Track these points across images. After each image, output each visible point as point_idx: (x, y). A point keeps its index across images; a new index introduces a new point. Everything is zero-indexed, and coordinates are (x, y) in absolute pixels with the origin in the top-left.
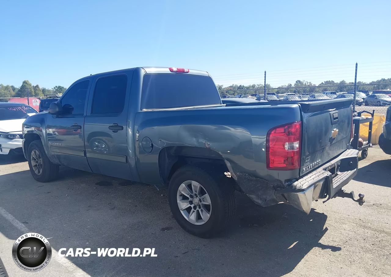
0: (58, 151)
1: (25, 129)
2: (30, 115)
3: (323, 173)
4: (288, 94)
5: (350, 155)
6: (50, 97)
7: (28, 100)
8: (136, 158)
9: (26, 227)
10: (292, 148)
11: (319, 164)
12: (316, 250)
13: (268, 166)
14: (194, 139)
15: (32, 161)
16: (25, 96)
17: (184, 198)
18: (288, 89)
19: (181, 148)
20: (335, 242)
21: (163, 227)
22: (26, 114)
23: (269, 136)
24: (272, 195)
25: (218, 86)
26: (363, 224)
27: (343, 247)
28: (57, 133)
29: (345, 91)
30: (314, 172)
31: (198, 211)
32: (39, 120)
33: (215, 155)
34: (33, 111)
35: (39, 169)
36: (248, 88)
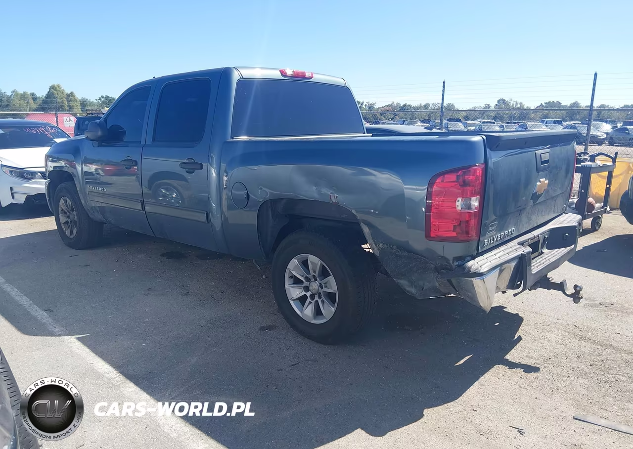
0: (101, 200)
1: (50, 164)
2: (58, 140)
3: (517, 249)
4: (483, 120)
5: (566, 222)
6: (92, 114)
7: (57, 117)
8: (223, 216)
9: (50, 316)
10: (469, 207)
11: (512, 234)
12: (499, 370)
13: (428, 236)
14: (314, 188)
15: (61, 216)
16: (52, 111)
17: (297, 282)
18: (483, 113)
19: (294, 202)
20: (532, 358)
21: (262, 326)
22: (52, 139)
23: (432, 187)
24: (433, 281)
25: (367, 104)
26: (580, 333)
27: (543, 367)
28: (101, 172)
29: (577, 120)
30: (502, 248)
31: (317, 302)
32: (72, 150)
33: (347, 216)
34: (62, 134)
35: (71, 228)
36: (416, 109)
